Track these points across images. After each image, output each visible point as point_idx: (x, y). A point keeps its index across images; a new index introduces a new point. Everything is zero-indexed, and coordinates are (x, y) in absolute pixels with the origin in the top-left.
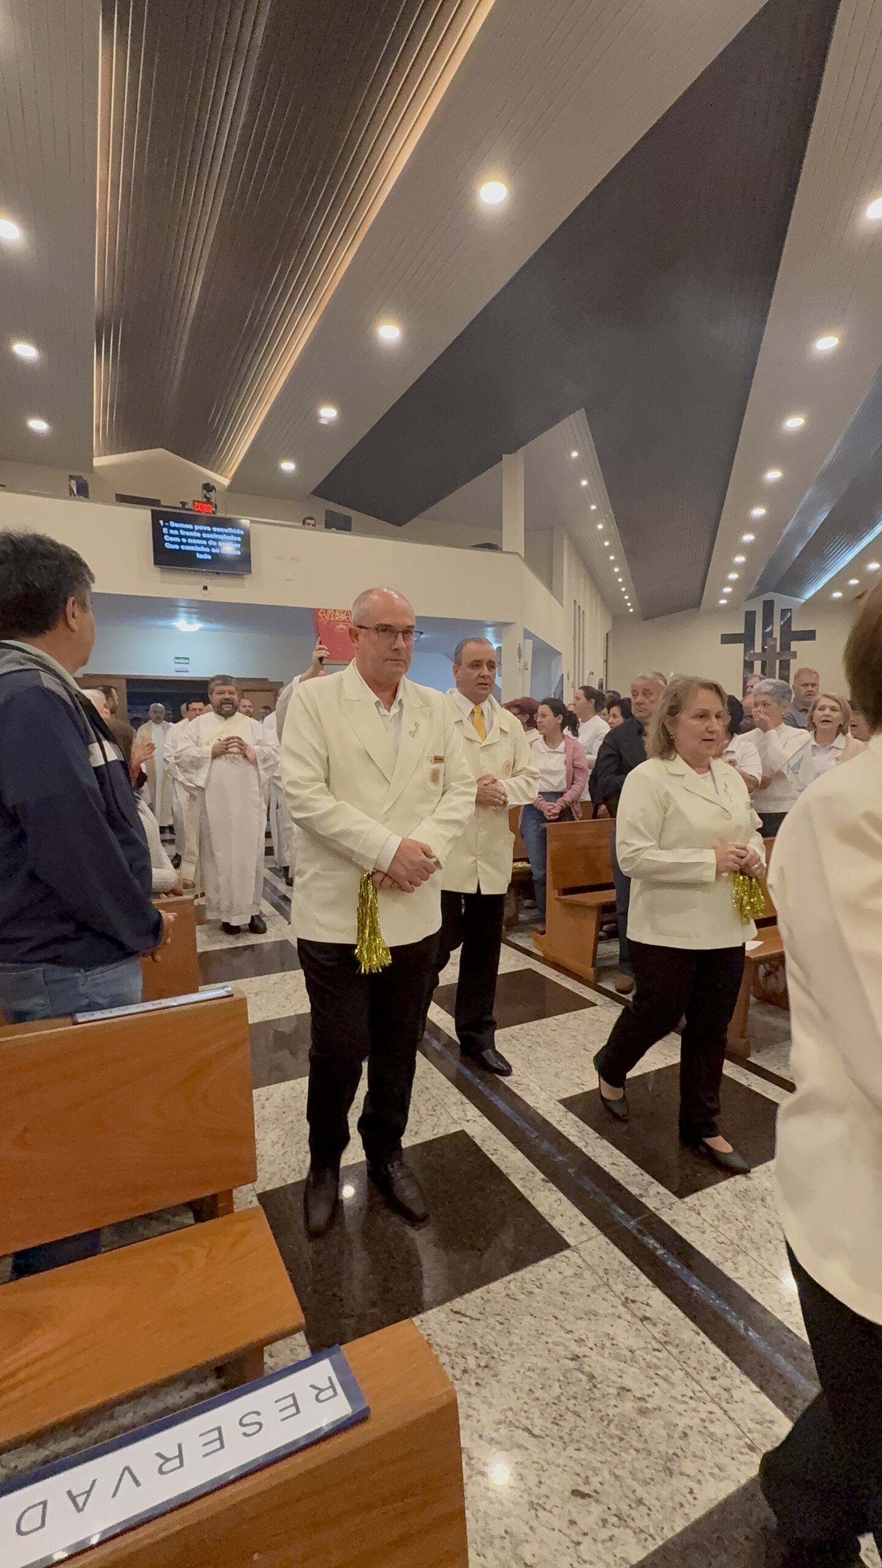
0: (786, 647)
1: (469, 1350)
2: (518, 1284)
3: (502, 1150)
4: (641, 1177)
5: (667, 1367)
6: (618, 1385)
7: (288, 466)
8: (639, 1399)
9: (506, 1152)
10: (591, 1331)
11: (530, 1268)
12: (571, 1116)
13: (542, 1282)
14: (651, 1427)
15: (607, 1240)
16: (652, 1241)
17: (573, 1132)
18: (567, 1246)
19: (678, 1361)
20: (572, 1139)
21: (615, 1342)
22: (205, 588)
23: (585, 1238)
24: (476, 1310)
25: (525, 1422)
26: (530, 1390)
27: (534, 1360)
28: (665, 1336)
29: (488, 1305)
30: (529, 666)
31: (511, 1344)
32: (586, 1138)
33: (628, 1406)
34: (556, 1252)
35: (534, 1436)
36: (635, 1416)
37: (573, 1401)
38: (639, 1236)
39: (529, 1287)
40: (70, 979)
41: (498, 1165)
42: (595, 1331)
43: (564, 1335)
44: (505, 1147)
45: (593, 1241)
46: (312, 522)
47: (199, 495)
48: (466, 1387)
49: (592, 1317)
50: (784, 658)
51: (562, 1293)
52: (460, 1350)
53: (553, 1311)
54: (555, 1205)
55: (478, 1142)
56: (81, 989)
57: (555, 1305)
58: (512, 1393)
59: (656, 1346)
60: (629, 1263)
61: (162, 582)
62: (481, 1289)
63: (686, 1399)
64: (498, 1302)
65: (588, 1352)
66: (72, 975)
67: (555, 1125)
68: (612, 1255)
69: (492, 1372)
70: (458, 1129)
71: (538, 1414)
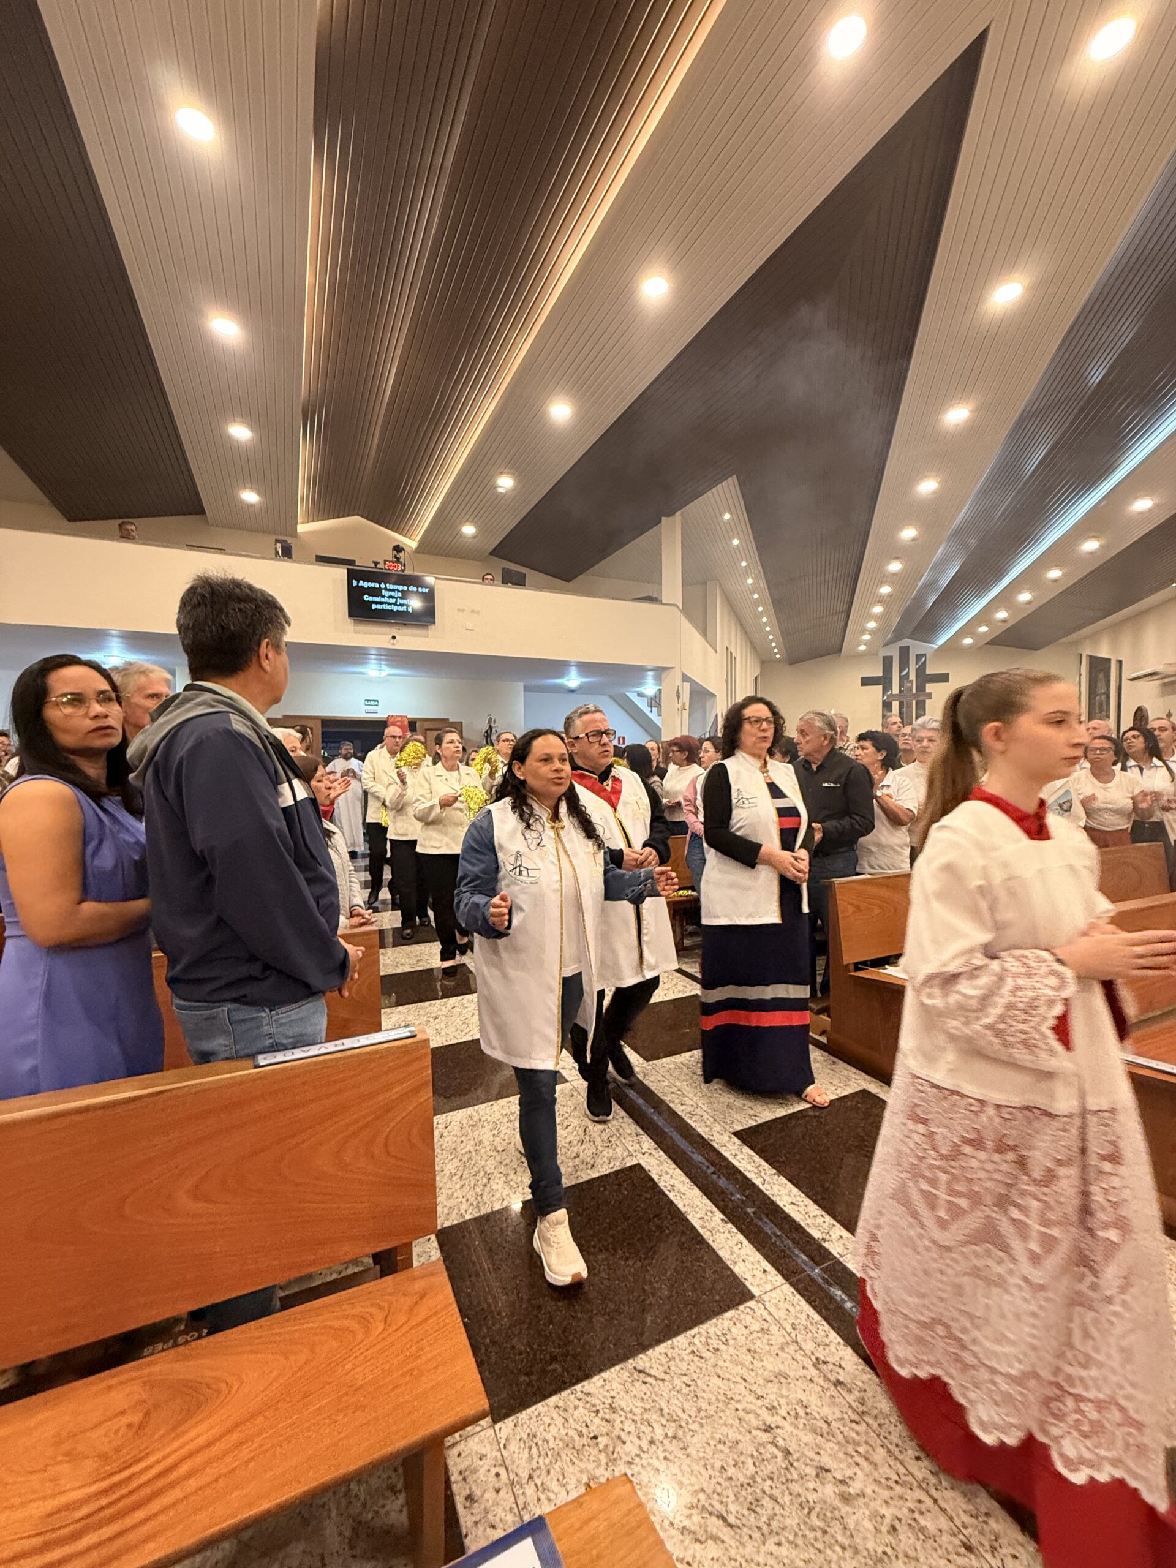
0: (921, 688)
1: (654, 1417)
2: (703, 1339)
3: (679, 1185)
4: (822, 1220)
5: (867, 1443)
6: (816, 1464)
7: (469, 530)
8: (841, 1482)
9: (683, 1189)
10: (782, 1396)
11: (714, 1320)
12: (746, 1149)
13: (728, 1337)
14: (855, 1517)
15: (792, 1290)
16: (839, 1293)
17: (749, 1168)
18: (752, 1297)
19: (879, 1436)
20: (749, 1175)
21: (808, 1411)
22: (394, 638)
23: (769, 1287)
24: (661, 1369)
25: (718, 1506)
26: (722, 1467)
27: (725, 1430)
28: (862, 1404)
29: (672, 1363)
30: (687, 707)
31: (699, 1410)
32: (763, 1174)
33: (829, 1491)
34: (741, 1302)
35: (730, 1526)
36: (837, 1503)
37: (769, 1482)
38: (826, 1286)
39: (714, 1343)
40: (253, 1019)
41: (676, 1202)
42: (787, 1397)
43: (754, 1401)
44: (683, 1182)
45: (778, 1291)
46: (489, 577)
47: (389, 555)
48: (654, 1462)
49: (783, 1380)
50: (921, 698)
51: (749, 1351)
52: (645, 1416)
53: (741, 1372)
54: (736, 1249)
55: (655, 1177)
56: (266, 1029)
57: (742, 1365)
58: (703, 1471)
59: (856, 1417)
60: (817, 1317)
61: (356, 632)
62: (665, 1344)
63: (893, 1484)
64: (682, 1360)
65: (781, 1422)
66: (255, 1015)
67: (730, 1158)
68: (798, 1308)
69: (682, 1445)
70: (634, 1162)
71: (732, 1498)
